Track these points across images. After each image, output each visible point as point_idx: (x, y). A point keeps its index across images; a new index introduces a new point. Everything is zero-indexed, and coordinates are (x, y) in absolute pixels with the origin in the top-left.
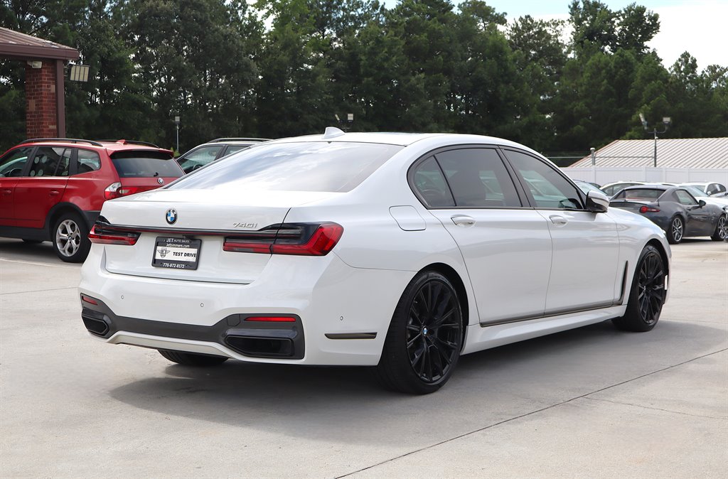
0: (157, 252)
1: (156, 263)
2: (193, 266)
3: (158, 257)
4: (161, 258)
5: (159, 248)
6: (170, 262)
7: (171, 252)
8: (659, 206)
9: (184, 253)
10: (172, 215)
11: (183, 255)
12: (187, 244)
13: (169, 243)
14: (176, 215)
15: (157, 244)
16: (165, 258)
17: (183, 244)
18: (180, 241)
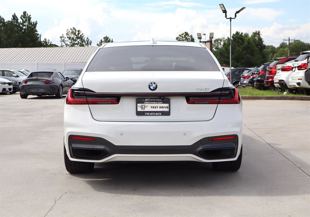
0: (138, 107)
1: (139, 113)
2: (168, 114)
3: (139, 109)
4: (142, 110)
5: (139, 105)
6: (150, 112)
7: (148, 107)
8: (53, 80)
9: (160, 106)
10: (154, 85)
11: (159, 107)
12: (160, 101)
13: (146, 101)
14: (156, 86)
15: (137, 102)
16: (145, 110)
17: (157, 101)
18: (155, 100)
